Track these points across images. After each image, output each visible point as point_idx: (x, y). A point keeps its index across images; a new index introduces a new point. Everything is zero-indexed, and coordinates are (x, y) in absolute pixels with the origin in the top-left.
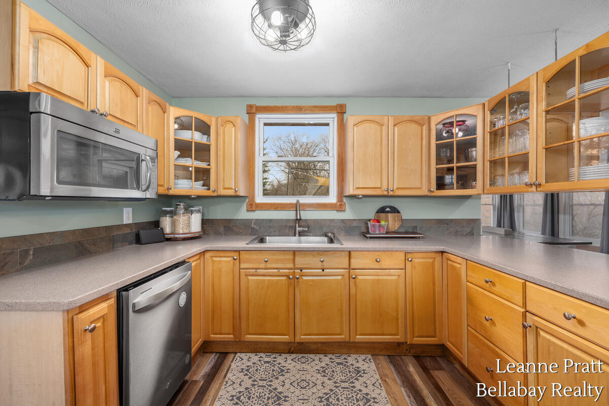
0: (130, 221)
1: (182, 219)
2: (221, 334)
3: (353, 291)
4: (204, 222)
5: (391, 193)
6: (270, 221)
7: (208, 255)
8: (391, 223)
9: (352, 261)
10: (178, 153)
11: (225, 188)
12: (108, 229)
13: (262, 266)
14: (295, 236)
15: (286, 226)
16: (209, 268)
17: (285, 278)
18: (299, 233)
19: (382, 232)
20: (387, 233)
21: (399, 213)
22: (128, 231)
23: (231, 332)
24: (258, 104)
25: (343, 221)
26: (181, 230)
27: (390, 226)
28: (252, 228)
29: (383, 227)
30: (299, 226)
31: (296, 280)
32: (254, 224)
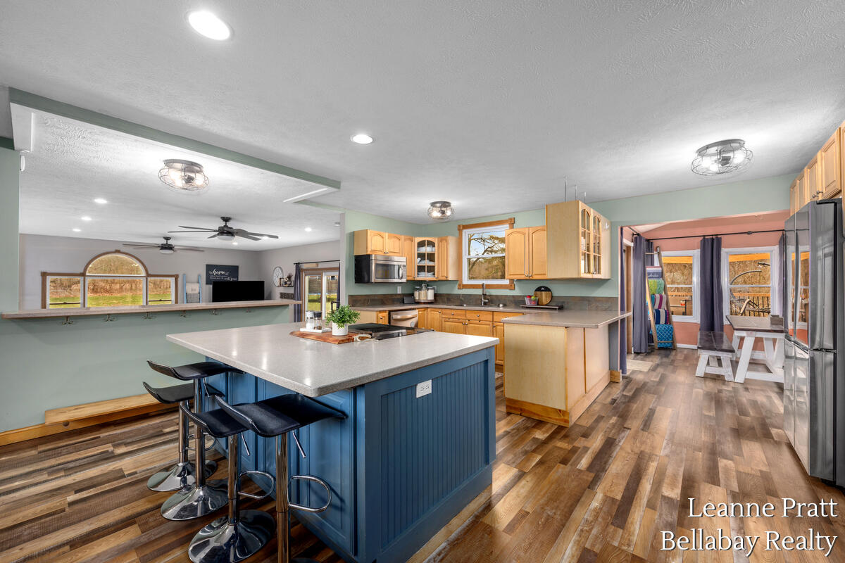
0: (400, 293)
1: (423, 292)
3: (495, 334)
4: (435, 295)
6: (470, 295)
7: (429, 310)
8: (544, 298)
9: (494, 317)
10: (419, 259)
11: (443, 276)
12: (391, 295)
13: (452, 317)
16: (429, 316)
20: (538, 305)
21: (550, 291)
22: (399, 297)
24: (464, 224)
25: (513, 296)
26: (423, 299)
27: (544, 300)
29: (535, 301)
32: (462, 297)
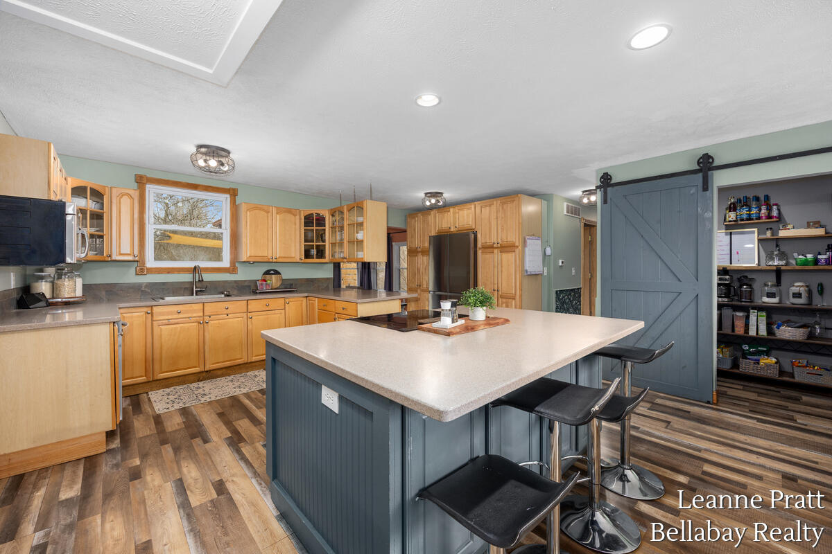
2: (132, 378)
3: (250, 327)
4: (86, 287)
5: (274, 260)
6: (164, 284)
8: (274, 281)
9: (249, 307)
11: (121, 254)
13: (175, 316)
14: (192, 295)
15: (181, 288)
17: (196, 324)
18: (197, 292)
19: (268, 288)
20: (272, 289)
21: (279, 274)
23: (144, 375)
24: (149, 175)
25: (235, 281)
27: (274, 284)
28: (142, 291)
29: (269, 285)
30: (196, 288)
31: (205, 324)
32: (145, 288)
